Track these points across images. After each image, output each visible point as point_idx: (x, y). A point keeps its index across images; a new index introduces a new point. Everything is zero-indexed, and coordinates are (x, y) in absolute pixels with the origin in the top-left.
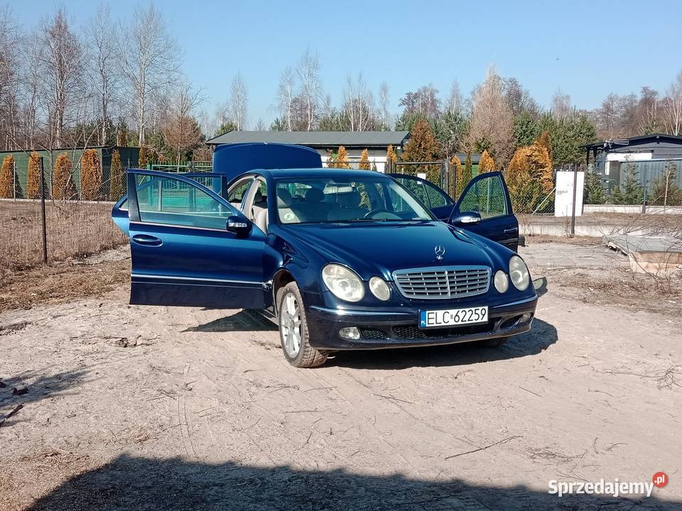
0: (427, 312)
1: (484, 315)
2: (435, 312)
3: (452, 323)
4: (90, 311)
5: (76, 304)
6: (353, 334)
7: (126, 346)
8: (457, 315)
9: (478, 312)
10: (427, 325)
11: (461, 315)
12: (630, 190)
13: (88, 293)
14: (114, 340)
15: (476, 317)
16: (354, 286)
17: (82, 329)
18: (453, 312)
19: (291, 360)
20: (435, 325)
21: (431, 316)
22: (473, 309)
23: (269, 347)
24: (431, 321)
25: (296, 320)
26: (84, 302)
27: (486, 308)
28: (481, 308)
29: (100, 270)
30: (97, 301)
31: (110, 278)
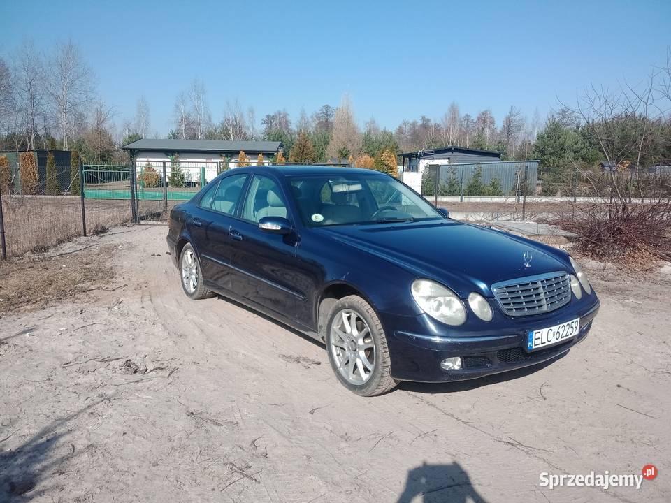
0: (535, 332)
1: (576, 328)
2: (541, 331)
3: (554, 341)
4: (72, 320)
5: (52, 310)
6: (453, 364)
7: (135, 372)
8: (558, 332)
9: (573, 325)
10: (534, 347)
11: (561, 331)
12: (451, 185)
13: (61, 295)
14: (118, 364)
15: (571, 330)
16: (448, 304)
17: (73, 349)
18: (555, 328)
19: (352, 387)
20: (541, 346)
21: (538, 336)
22: (570, 322)
23: (307, 364)
24: (538, 342)
25: (360, 342)
26: (60, 308)
27: (578, 319)
28: (575, 321)
29: (64, 266)
30: (75, 306)
31: (79, 277)
